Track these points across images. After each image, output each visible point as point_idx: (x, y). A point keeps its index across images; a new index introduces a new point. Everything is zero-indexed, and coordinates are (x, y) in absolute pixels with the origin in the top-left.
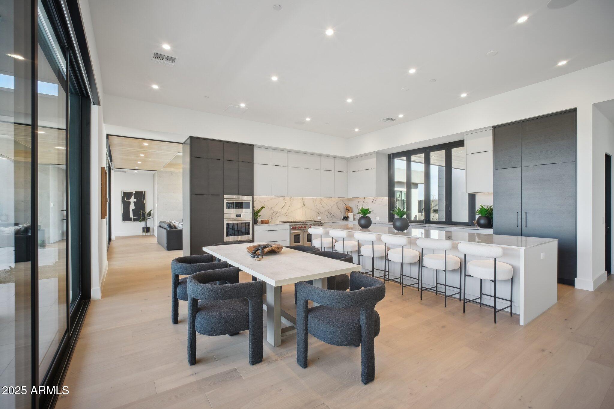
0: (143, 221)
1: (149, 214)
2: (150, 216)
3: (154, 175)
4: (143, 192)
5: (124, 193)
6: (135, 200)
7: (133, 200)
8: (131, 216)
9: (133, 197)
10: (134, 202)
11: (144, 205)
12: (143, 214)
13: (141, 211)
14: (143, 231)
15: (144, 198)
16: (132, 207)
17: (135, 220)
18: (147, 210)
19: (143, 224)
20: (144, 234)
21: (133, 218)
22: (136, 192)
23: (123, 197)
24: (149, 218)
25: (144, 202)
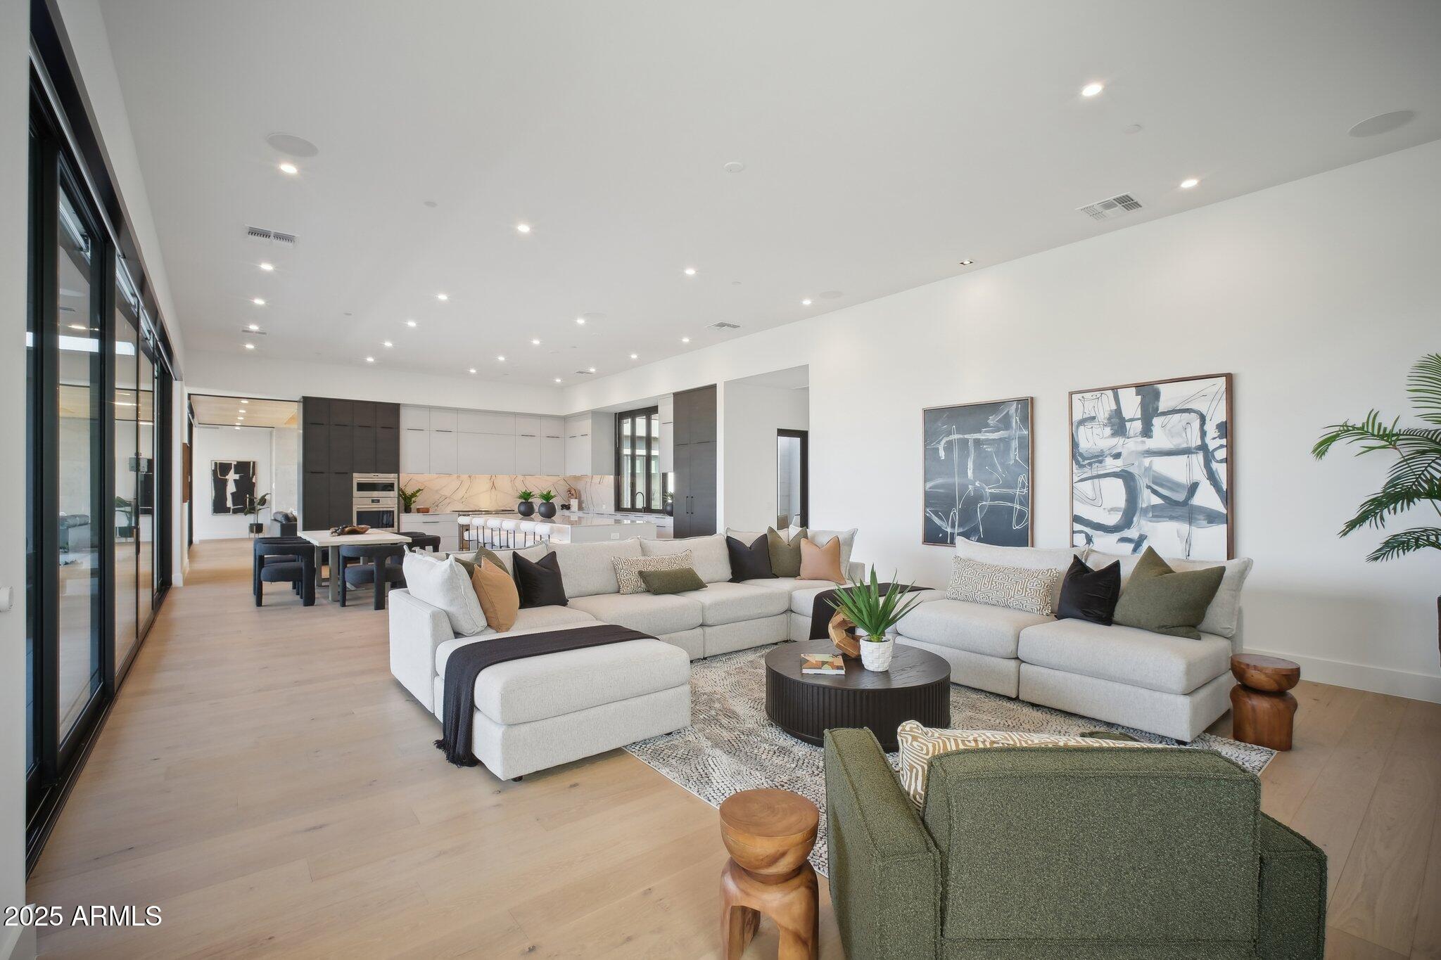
0: (251, 513)
1: (263, 501)
2: (263, 504)
3: (271, 433)
4: (252, 463)
5: (216, 464)
6: (237, 477)
7: (232, 476)
8: (229, 503)
9: (232, 471)
10: (235, 480)
11: (254, 485)
12: (252, 502)
13: (248, 496)
14: (251, 531)
15: (254, 474)
16: (231, 488)
17: (235, 511)
18: (259, 493)
19: (251, 519)
20: (252, 535)
21: (232, 508)
22: (238, 462)
23: (215, 472)
24: (261, 507)
25: (254, 481)
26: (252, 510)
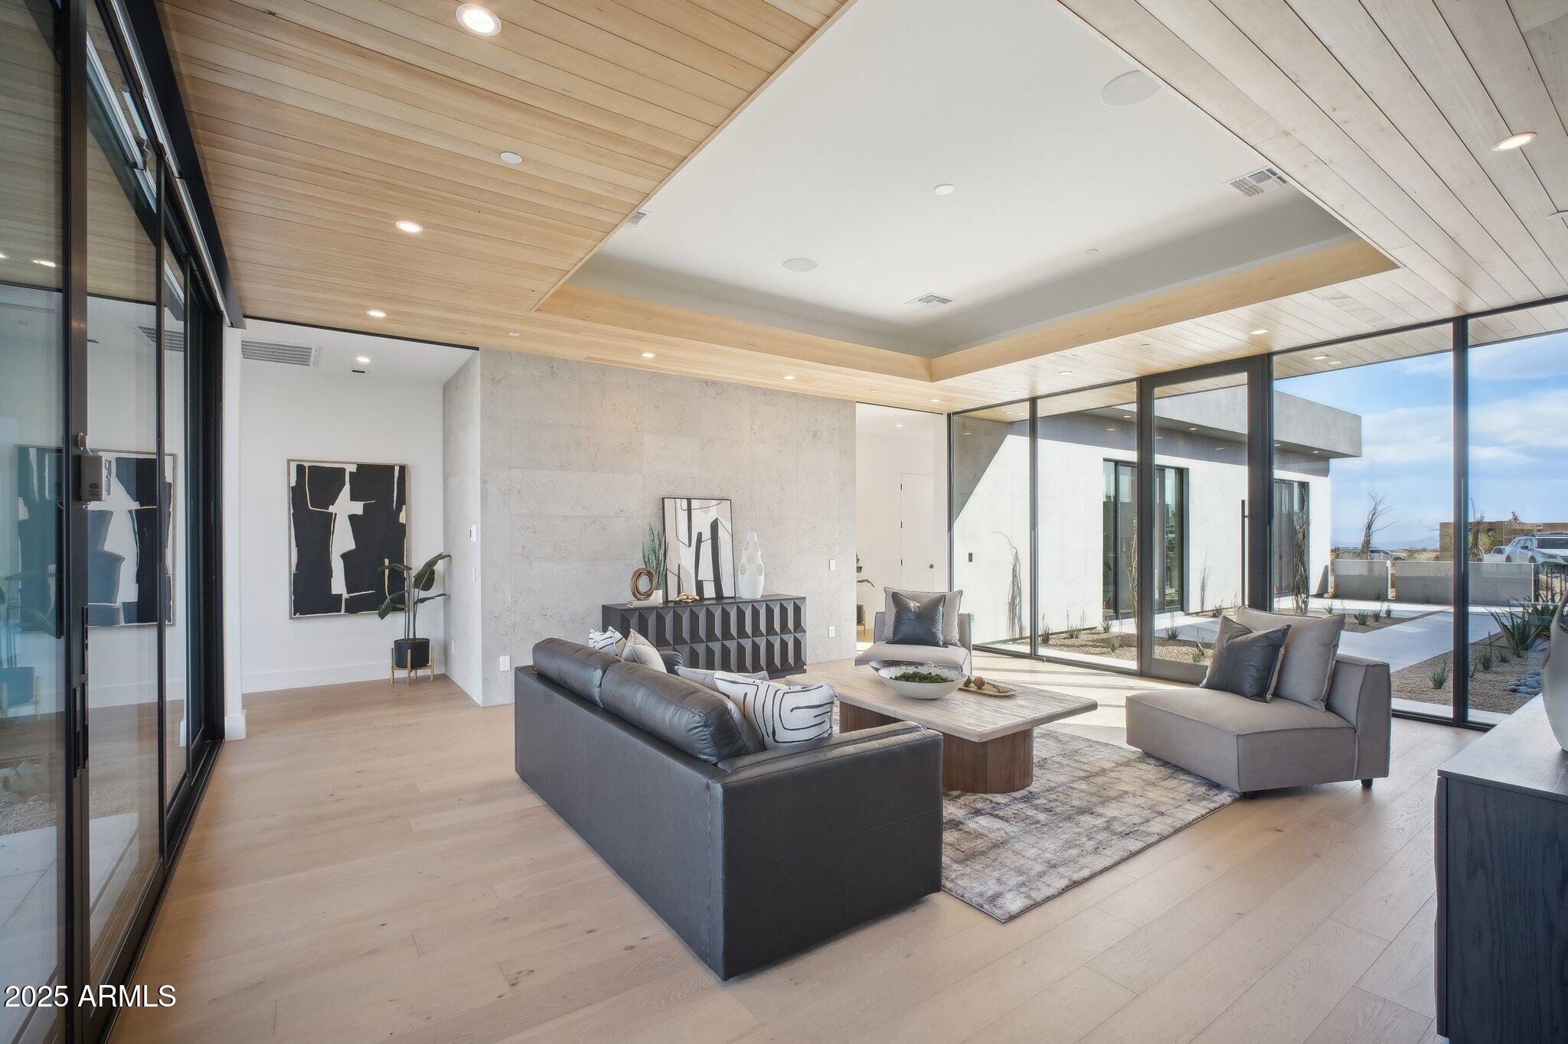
0: (395, 609)
1: (427, 578)
2: (428, 586)
3: (450, 388)
4: (397, 469)
5: (300, 469)
6: (358, 508)
7: (345, 506)
8: (338, 585)
9: (346, 491)
10: (353, 518)
11: (401, 531)
12: (398, 578)
13: (387, 561)
14: (399, 663)
15: (402, 500)
16: (343, 540)
17: (355, 607)
18: (418, 554)
19: (394, 626)
20: (402, 674)
21: (345, 596)
22: (360, 467)
23: (297, 494)
24: (423, 594)
25: (402, 519)
26: (398, 604)
